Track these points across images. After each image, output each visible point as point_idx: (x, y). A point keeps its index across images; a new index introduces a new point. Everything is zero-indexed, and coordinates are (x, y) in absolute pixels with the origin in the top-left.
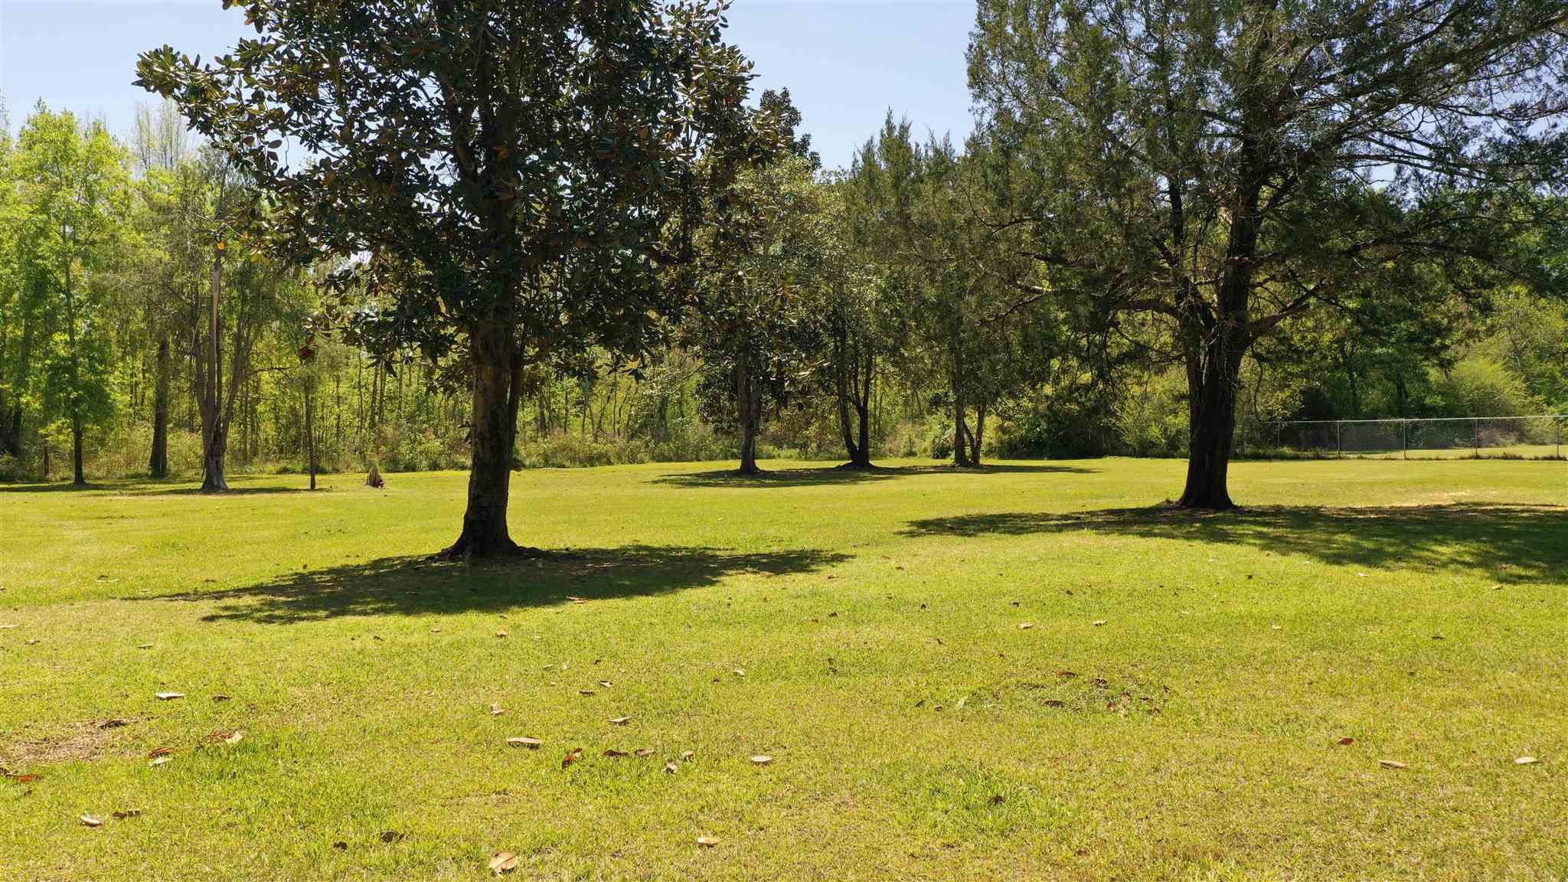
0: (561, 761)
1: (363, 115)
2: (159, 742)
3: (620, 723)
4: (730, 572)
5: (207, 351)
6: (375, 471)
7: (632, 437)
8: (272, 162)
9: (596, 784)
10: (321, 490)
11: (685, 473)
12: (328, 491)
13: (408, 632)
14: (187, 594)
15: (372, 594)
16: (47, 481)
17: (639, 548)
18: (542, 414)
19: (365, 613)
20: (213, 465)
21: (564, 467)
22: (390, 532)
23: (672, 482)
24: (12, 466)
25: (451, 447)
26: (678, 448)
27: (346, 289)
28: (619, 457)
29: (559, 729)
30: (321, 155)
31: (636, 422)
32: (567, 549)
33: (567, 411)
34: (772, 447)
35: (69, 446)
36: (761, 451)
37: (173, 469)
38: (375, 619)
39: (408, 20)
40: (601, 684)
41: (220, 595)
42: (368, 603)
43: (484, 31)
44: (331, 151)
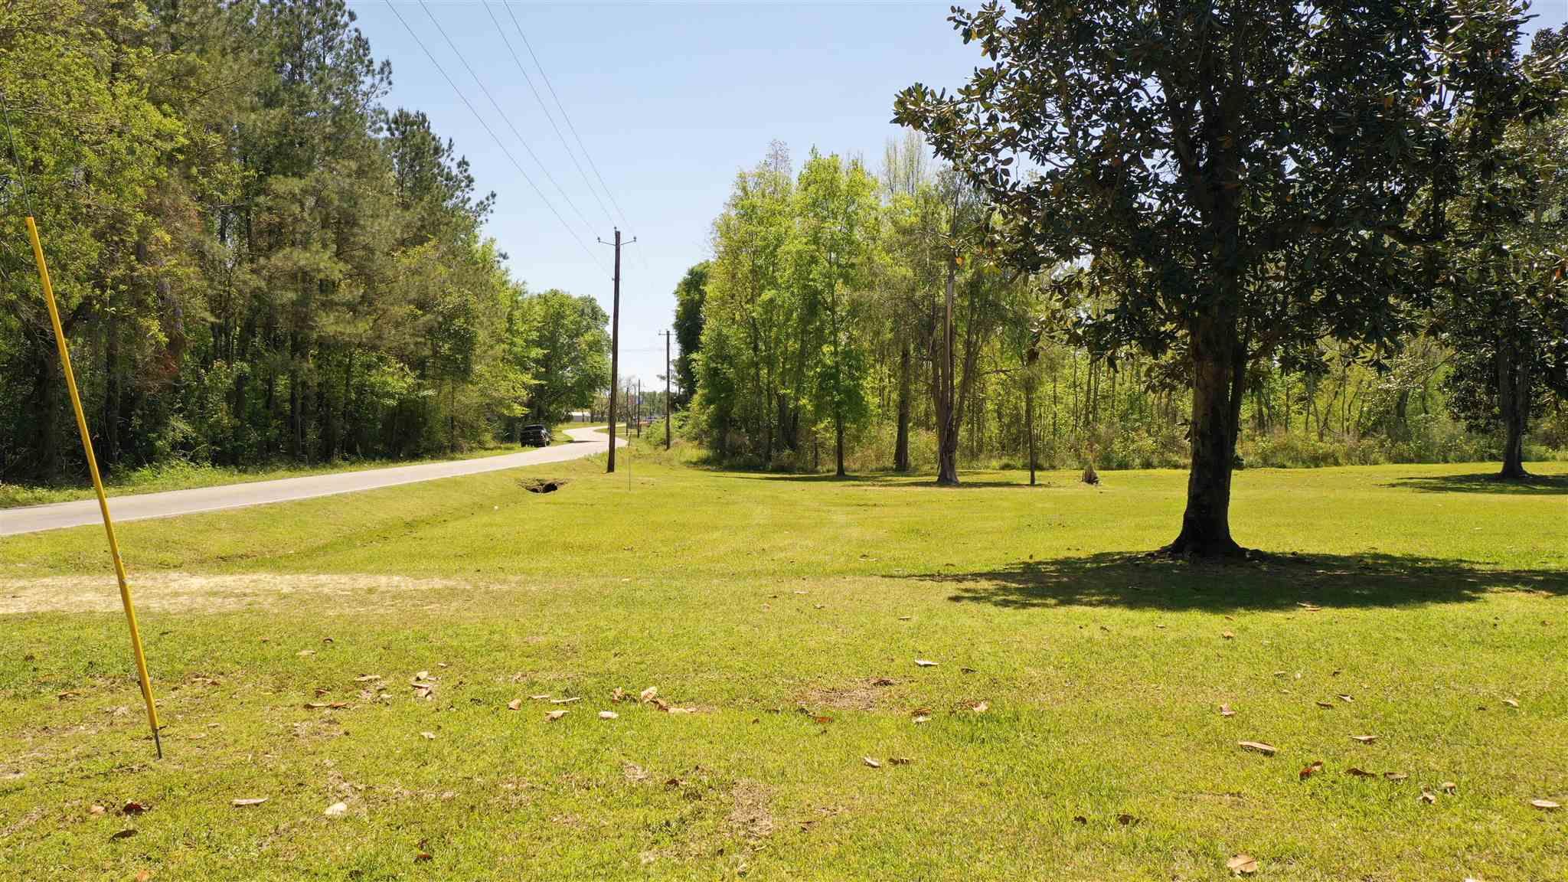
0: (1299, 772)
1: (1087, 123)
2: (920, 703)
3: (1365, 742)
4: (1495, 589)
5: (942, 355)
6: (1091, 468)
7: (1364, 435)
8: (1005, 178)
9: (1340, 803)
10: (1040, 485)
11: (1429, 475)
12: (1046, 486)
13: (1134, 625)
14: (933, 575)
15: (1095, 587)
16: (817, 472)
17: (1376, 556)
18: (1260, 411)
19: (1090, 604)
20: (946, 461)
21: (1284, 467)
22: (1108, 528)
23: (1412, 485)
24: (791, 459)
25: (1164, 446)
26: (1420, 448)
27: (1069, 292)
28: (1348, 457)
29: (1295, 738)
30: (1049, 167)
31: (1369, 419)
32: (1293, 554)
33: (1288, 407)
34: (1544, 448)
35: (833, 442)
36: (1530, 452)
37: (913, 464)
38: (1102, 611)
39: (1130, 23)
40: (1341, 698)
41: (959, 579)
42: (1094, 595)
43: (1209, 22)
44: (1059, 161)
